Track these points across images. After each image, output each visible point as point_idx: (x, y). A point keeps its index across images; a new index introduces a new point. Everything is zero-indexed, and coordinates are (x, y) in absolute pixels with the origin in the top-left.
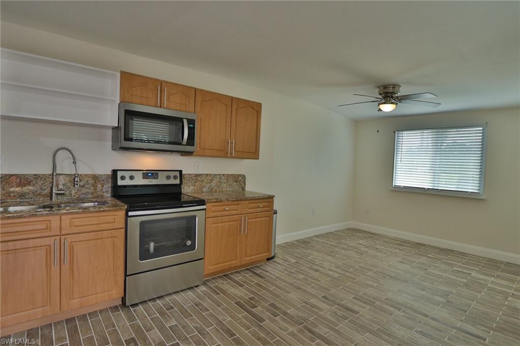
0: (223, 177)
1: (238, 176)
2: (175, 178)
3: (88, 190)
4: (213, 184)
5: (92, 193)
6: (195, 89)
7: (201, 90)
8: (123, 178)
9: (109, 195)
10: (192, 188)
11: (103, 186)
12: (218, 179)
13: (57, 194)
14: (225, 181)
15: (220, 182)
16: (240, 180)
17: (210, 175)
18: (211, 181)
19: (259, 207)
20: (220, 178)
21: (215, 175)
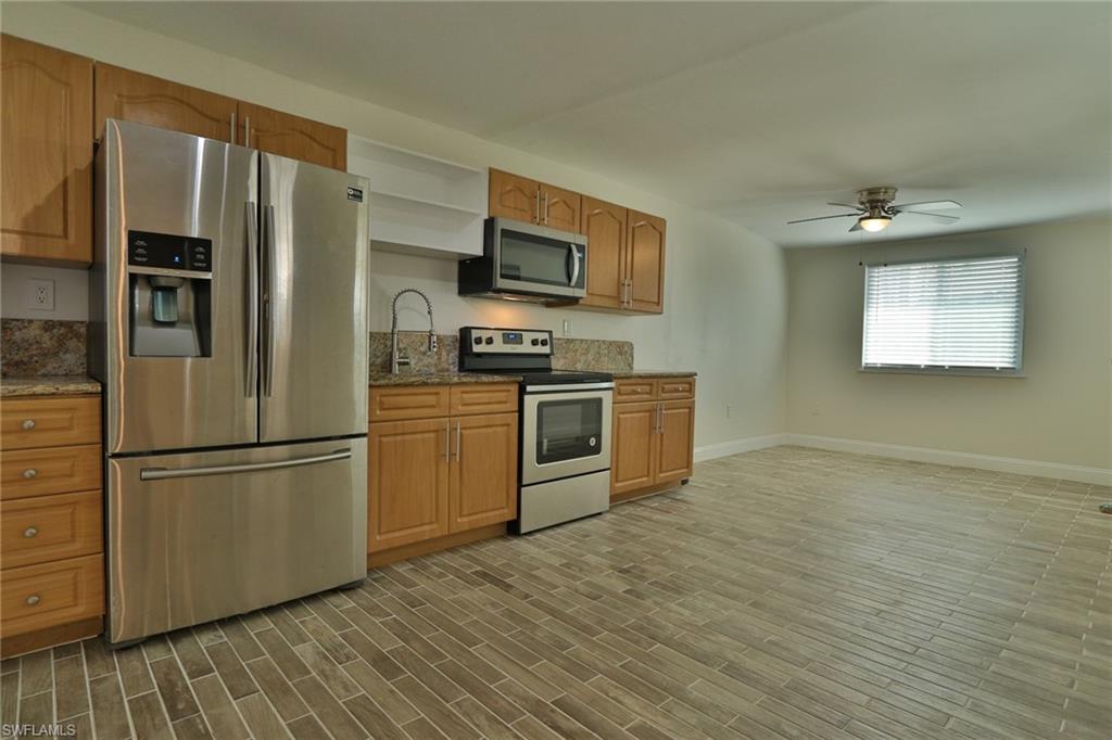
0: (603, 347)
1: (624, 344)
2: (544, 343)
3: (430, 360)
4: (590, 357)
5: (436, 365)
6: (581, 196)
7: (588, 198)
8: (479, 341)
9: (457, 368)
10: (562, 361)
11: (448, 355)
12: (596, 349)
13: (400, 364)
14: (606, 351)
15: (599, 353)
16: (624, 350)
17: (587, 341)
18: (587, 351)
19: (677, 391)
20: (599, 347)
21: (593, 341)
